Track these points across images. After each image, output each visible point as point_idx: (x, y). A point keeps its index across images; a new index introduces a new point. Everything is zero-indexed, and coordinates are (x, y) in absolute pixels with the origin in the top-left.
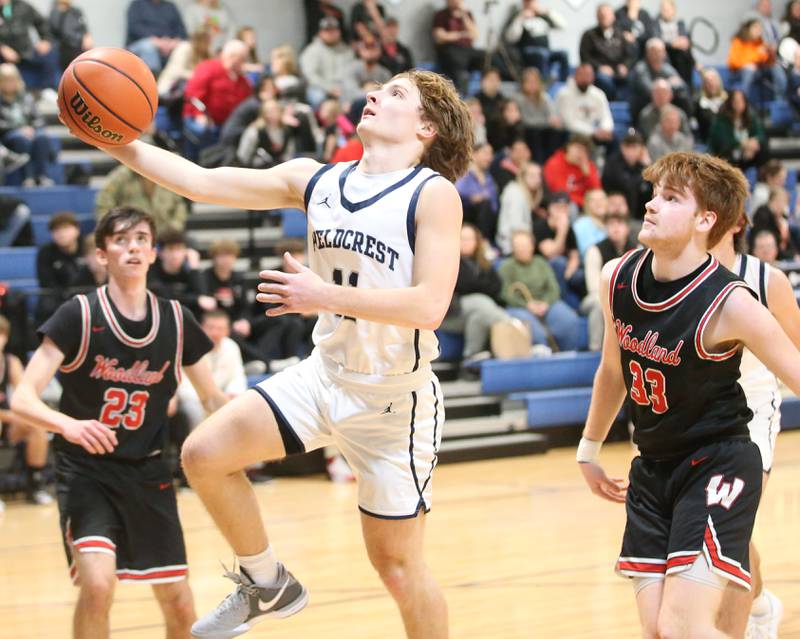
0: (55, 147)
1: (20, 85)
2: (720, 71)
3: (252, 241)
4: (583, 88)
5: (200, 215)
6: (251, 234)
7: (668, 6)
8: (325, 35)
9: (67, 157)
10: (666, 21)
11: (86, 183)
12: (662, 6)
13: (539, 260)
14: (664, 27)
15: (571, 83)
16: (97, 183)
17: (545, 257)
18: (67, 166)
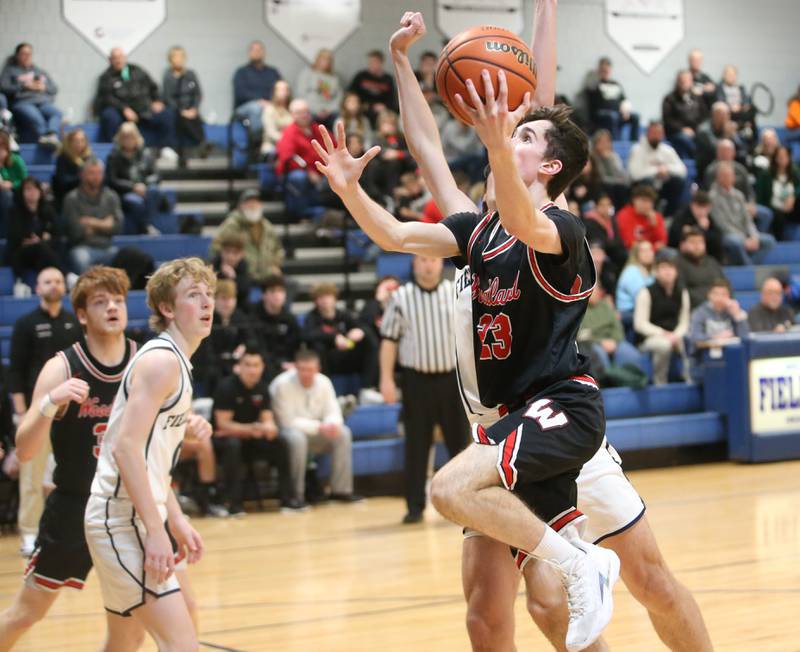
0: (170, 200)
1: (140, 141)
2: (778, 131)
3: (347, 285)
4: (654, 145)
6: (347, 279)
7: (731, 72)
9: (182, 209)
10: (730, 85)
11: (198, 233)
12: (725, 72)
14: (728, 90)
15: (643, 140)
16: (209, 232)
18: (181, 217)
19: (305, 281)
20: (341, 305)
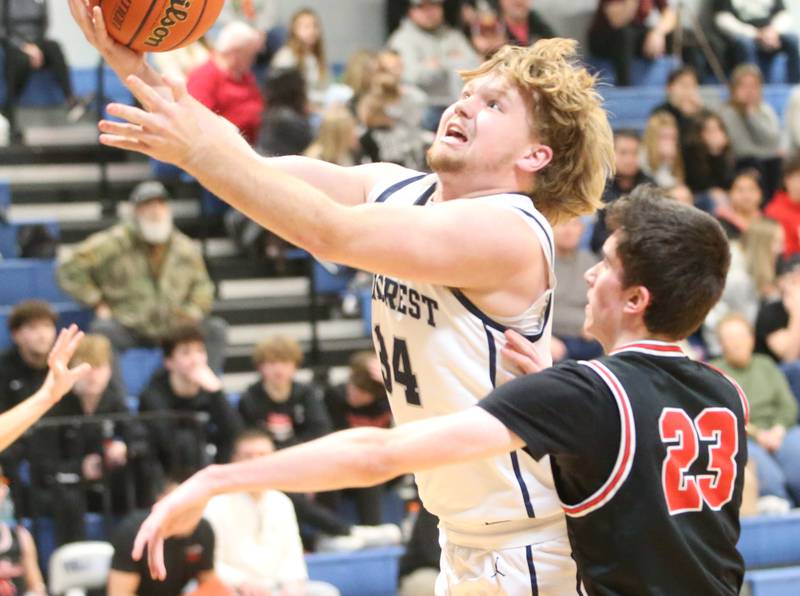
3: (315, 342)
5: (231, 300)
6: (314, 331)
8: (419, 15)
11: (53, 256)
13: (763, 362)
17: (777, 359)
19: (241, 337)
20: (305, 376)
